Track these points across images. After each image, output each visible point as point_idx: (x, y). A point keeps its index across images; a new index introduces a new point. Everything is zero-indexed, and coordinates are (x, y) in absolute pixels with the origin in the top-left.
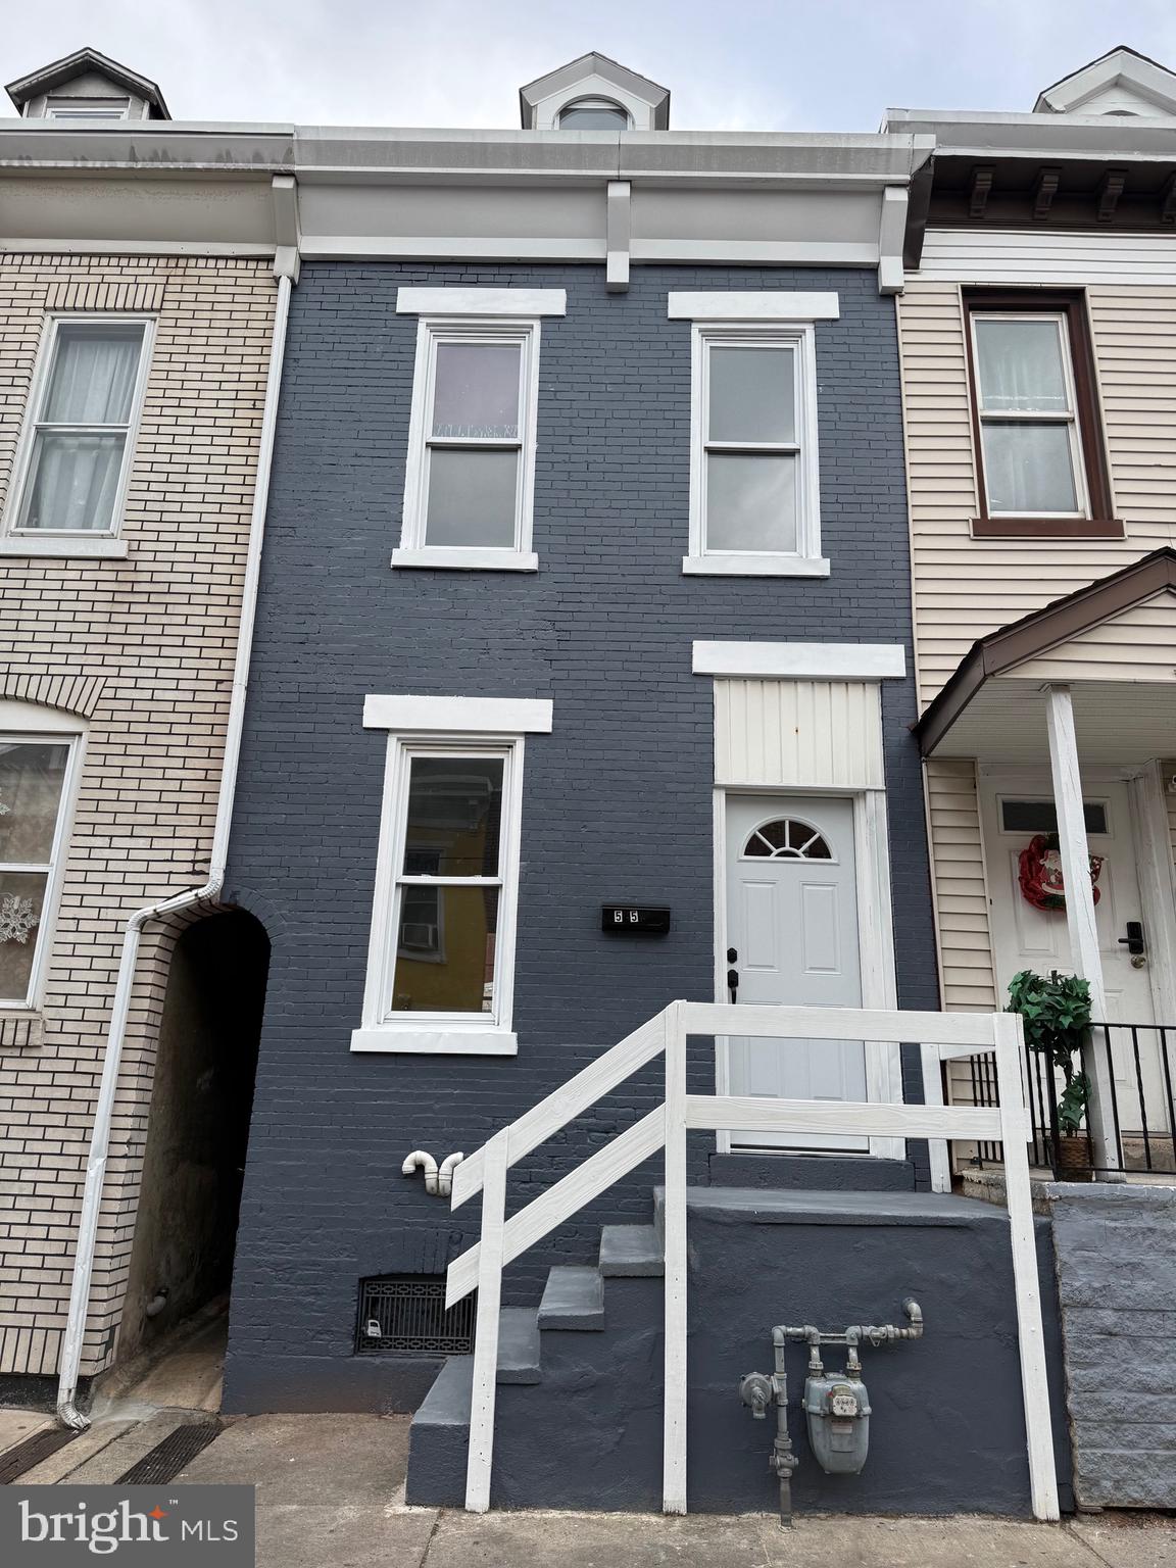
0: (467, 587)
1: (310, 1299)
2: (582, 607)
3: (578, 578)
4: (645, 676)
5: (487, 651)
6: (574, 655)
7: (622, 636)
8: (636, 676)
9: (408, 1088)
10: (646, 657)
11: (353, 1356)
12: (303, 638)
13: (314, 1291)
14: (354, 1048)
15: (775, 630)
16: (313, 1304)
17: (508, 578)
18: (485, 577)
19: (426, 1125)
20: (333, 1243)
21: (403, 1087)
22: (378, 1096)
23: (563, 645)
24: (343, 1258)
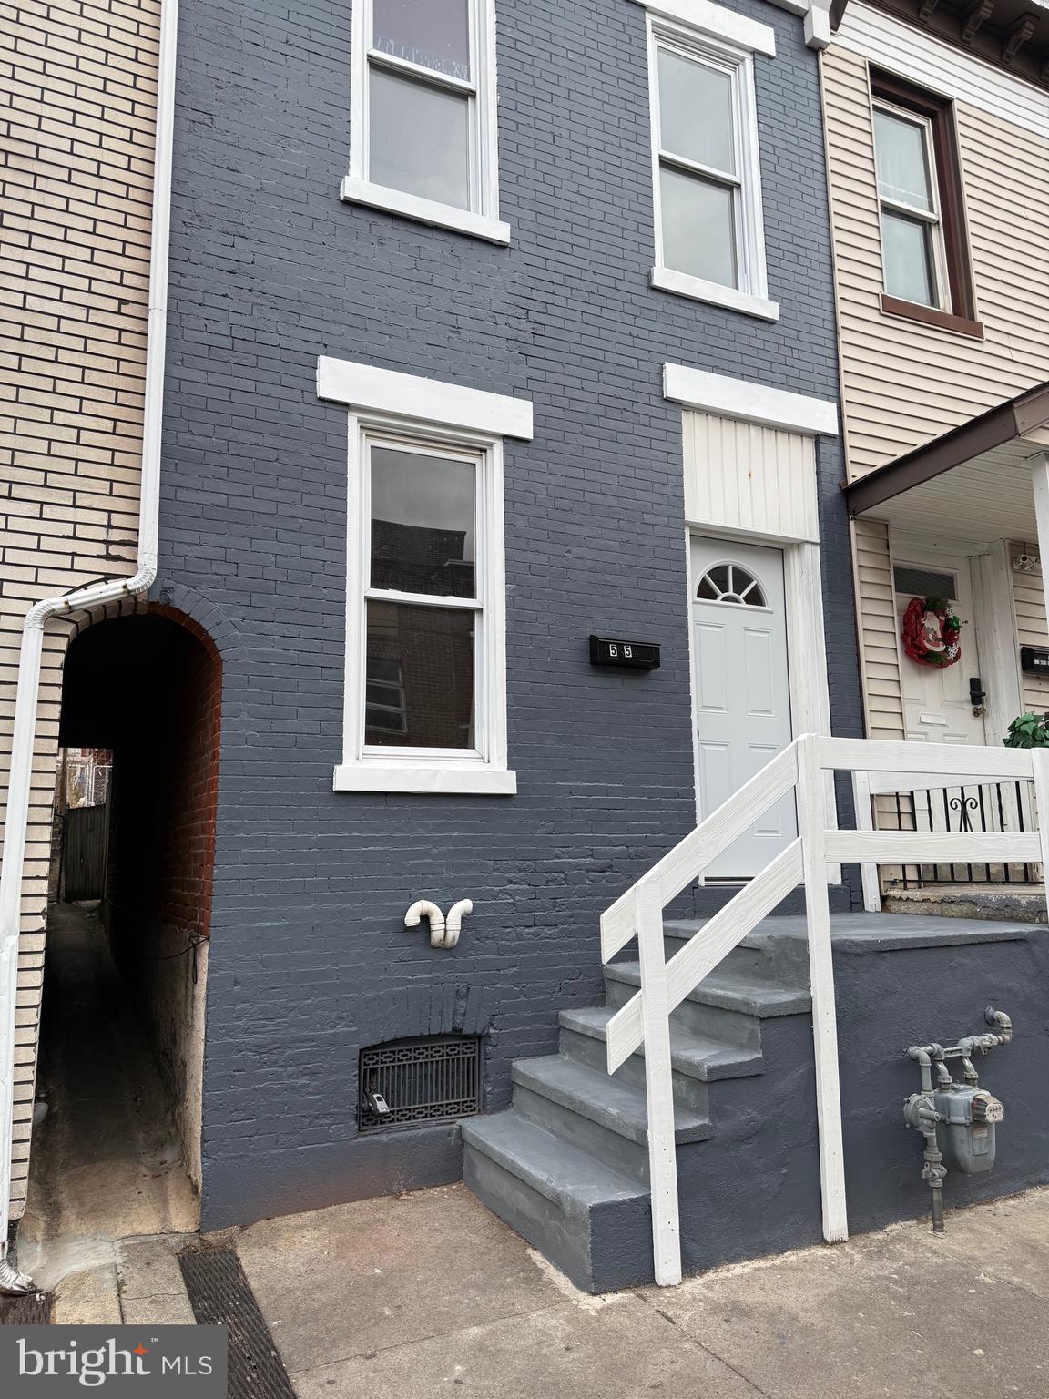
0: (433, 246)
1: (304, 1081)
2: (557, 300)
3: (551, 265)
4: (620, 393)
5: (457, 329)
6: (550, 354)
7: (596, 342)
8: (610, 390)
9: (403, 831)
10: (620, 371)
11: (356, 1138)
12: (233, 266)
13: (307, 1071)
14: (338, 786)
15: (733, 367)
16: (307, 1086)
17: (476, 246)
18: (452, 240)
19: (424, 871)
20: (326, 1013)
21: (397, 830)
22: (368, 841)
23: (538, 340)
24: (340, 1029)
